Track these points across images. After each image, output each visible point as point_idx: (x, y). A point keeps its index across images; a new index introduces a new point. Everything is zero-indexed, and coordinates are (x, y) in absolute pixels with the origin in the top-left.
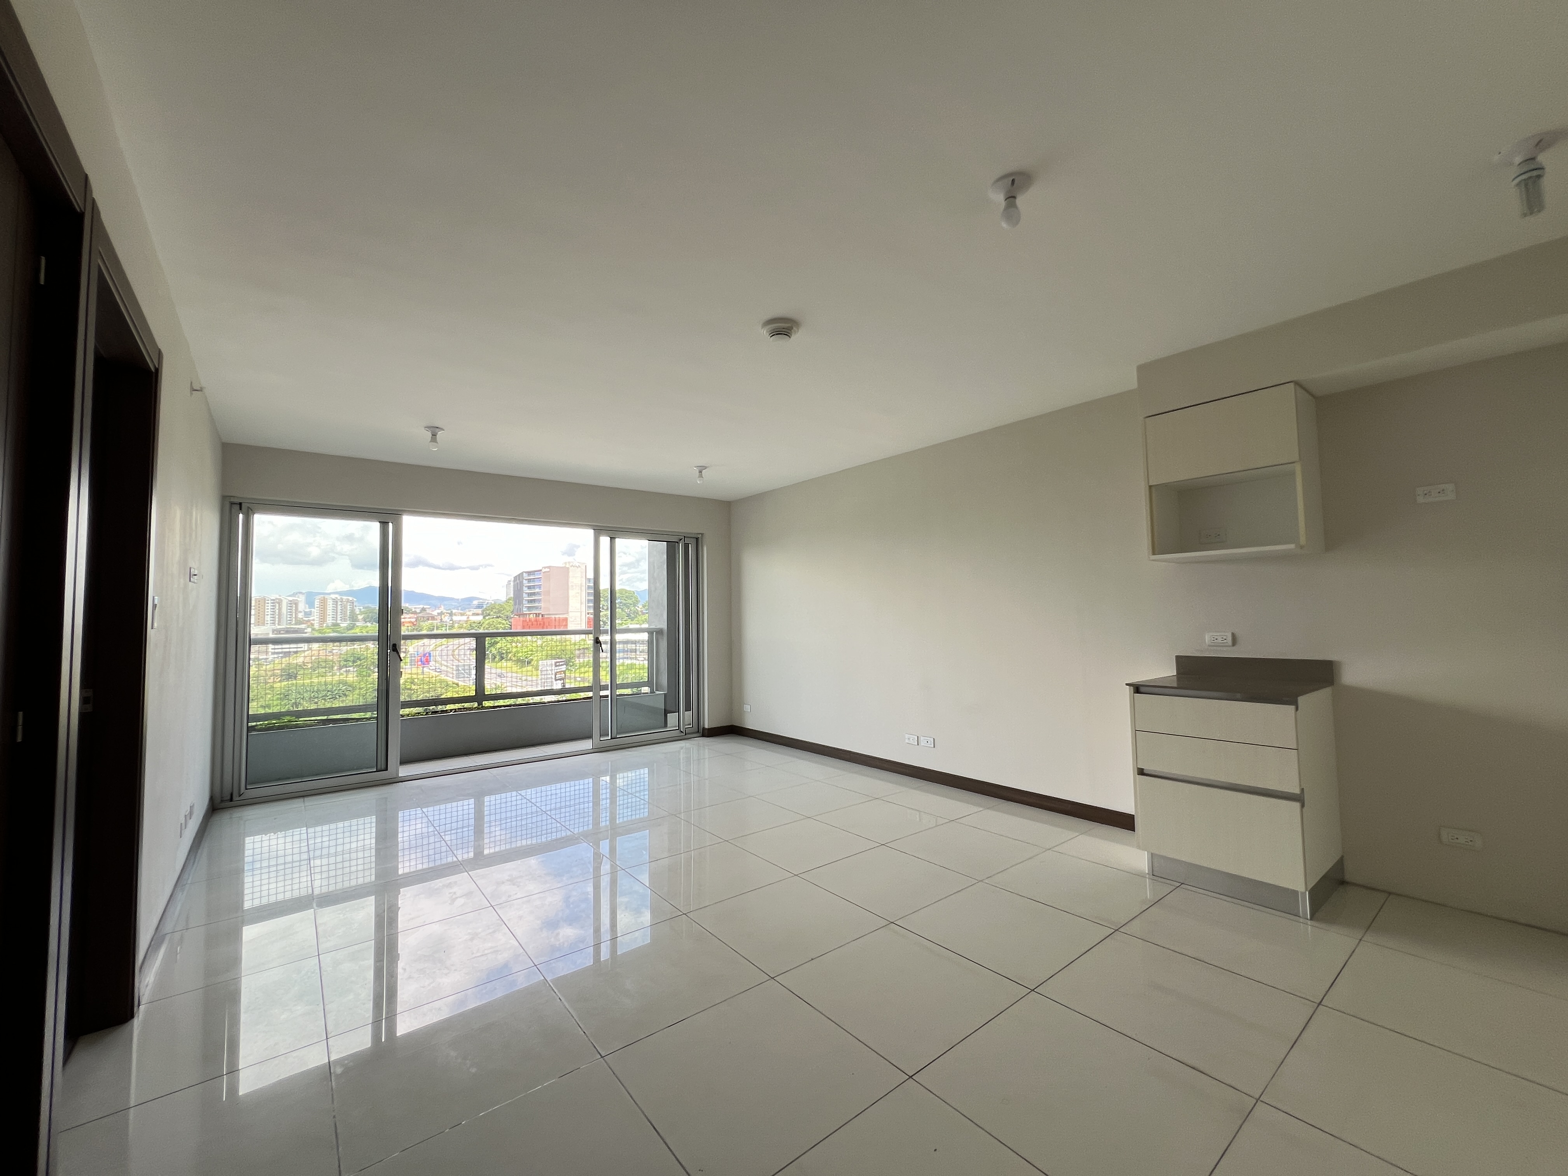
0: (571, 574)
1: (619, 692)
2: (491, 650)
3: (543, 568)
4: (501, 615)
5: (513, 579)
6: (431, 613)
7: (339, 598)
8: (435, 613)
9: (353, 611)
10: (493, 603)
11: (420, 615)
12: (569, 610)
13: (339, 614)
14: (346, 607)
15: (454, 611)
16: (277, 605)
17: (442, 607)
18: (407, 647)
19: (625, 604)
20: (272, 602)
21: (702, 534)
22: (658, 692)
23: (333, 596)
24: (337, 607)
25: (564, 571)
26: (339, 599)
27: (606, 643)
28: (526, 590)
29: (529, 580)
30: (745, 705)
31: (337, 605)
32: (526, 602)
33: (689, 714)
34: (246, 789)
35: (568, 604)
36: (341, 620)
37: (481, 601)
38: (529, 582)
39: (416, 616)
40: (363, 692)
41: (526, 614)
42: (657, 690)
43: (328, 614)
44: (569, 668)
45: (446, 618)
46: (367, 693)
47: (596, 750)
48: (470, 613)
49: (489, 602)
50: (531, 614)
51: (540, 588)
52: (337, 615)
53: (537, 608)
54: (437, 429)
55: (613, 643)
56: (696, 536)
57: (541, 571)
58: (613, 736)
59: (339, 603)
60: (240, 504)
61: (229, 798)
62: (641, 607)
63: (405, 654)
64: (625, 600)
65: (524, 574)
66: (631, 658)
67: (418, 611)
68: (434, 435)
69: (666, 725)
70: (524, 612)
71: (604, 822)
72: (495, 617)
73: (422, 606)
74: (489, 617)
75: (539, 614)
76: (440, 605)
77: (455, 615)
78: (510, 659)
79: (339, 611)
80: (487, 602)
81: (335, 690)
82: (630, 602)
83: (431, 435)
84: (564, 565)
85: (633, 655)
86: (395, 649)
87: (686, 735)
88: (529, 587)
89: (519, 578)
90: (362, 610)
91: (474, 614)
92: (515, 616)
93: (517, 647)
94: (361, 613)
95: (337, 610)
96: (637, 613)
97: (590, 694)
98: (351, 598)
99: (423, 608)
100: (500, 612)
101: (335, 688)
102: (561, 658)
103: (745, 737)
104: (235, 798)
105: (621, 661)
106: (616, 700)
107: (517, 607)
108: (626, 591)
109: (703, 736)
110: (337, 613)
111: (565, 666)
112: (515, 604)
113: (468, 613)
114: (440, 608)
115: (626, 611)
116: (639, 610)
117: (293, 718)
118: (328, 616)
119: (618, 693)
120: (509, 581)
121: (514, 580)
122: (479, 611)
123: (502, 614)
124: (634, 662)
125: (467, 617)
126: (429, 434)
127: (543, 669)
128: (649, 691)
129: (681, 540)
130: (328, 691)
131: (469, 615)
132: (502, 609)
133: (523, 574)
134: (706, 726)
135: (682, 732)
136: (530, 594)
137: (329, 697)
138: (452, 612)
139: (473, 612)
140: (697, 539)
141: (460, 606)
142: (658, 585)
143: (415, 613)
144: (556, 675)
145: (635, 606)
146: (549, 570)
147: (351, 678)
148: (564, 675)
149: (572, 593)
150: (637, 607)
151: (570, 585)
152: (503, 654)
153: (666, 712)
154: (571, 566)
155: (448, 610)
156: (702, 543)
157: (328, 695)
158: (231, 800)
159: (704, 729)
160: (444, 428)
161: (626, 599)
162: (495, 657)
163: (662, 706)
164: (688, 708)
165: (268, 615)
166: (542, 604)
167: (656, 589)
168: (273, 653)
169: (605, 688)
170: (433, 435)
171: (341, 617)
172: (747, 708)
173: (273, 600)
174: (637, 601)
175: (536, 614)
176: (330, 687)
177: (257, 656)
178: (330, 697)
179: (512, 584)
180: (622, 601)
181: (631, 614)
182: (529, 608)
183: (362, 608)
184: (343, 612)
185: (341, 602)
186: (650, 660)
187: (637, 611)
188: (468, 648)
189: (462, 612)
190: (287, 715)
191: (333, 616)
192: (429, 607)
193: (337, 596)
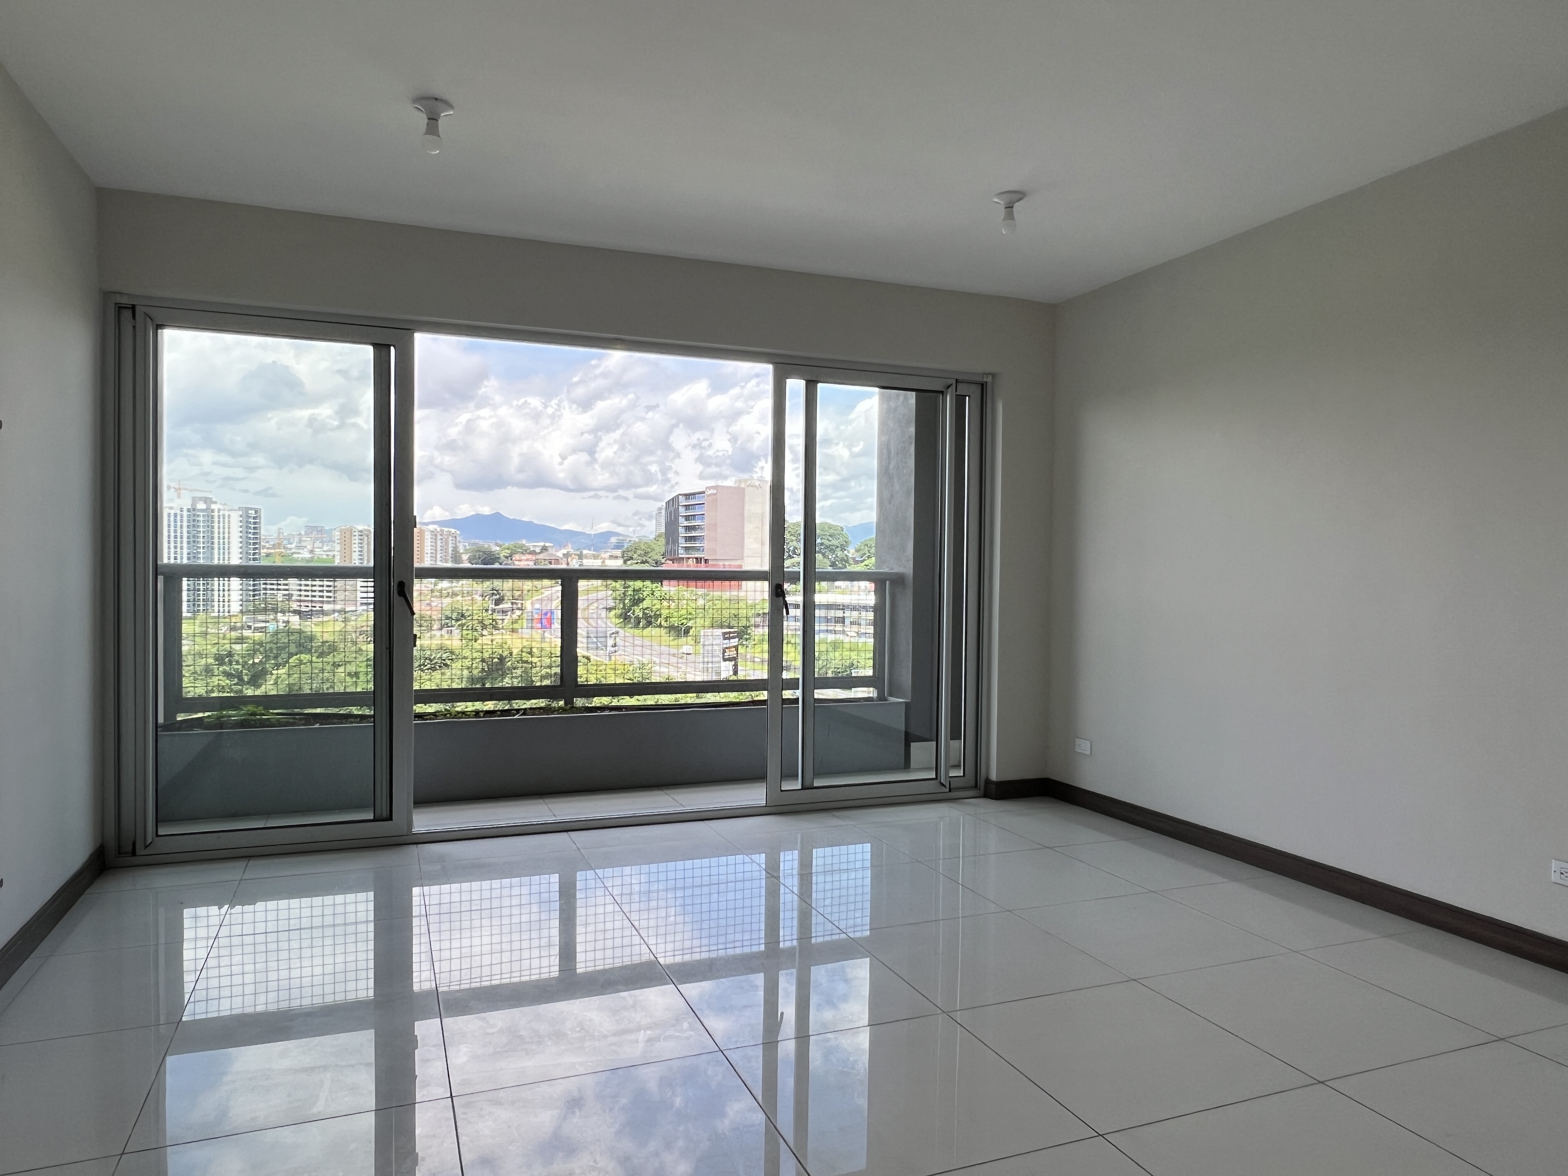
0: (747, 498)
1: (819, 694)
2: (634, 611)
3: (707, 488)
4: (649, 560)
5: (664, 505)
6: (554, 553)
7: (438, 529)
8: (560, 554)
9: (455, 549)
10: (637, 540)
11: (540, 556)
12: (745, 554)
13: (439, 552)
14: (447, 543)
15: (585, 552)
16: (366, 538)
17: (570, 545)
18: (523, 602)
19: (827, 547)
20: (360, 533)
21: (994, 375)
22: (892, 699)
23: (431, 527)
24: (436, 543)
25: (739, 493)
26: (438, 532)
27: (797, 606)
28: (683, 522)
29: (687, 507)
30: (1077, 740)
31: (436, 539)
32: (683, 540)
33: (957, 745)
34: (157, 836)
35: (742, 546)
36: (441, 561)
37: (621, 538)
38: (686, 510)
39: (534, 558)
40: (467, 663)
41: (683, 558)
42: (891, 695)
43: (426, 552)
44: (744, 643)
45: (574, 561)
46: (473, 664)
47: (773, 810)
48: (607, 555)
49: (633, 539)
50: (689, 558)
51: (703, 519)
52: (436, 554)
53: (697, 549)
54: (439, 104)
55: (808, 607)
56: (979, 379)
57: (704, 493)
58: (807, 784)
59: (439, 537)
60: (133, 308)
61: (130, 849)
62: (852, 551)
63: (521, 612)
64: (828, 539)
65: (680, 497)
66: (835, 632)
67: (538, 550)
68: (433, 119)
69: (906, 765)
70: (680, 556)
71: (788, 938)
72: (639, 561)
73: (542, 544)
74: (631, 561)
75: (701, 558)
76: (567, 543)
77: (586, 557)
78: (660, 626)
79: (439, 548)
80: (629, 539)
81: (434, 658)
82: (834, 542)
83: (426, 121)
84: (737, 485)
85: (839, 627)
86: (404, 591)
87: (950, 791)
88: (687, 518)
89: (673, 501)
90: (468, 548)
91: (611, 557)
92: (667, 561)
93: (669, 608)
94: (466, 551)
95: (436, 547)
96: (847, 561)
97: (763, 695)
98: (453, 531)
99: (544, 546)
100: (646, 553)
101: (434, 655)
102: (732, 627)
103: (1075, 807)
104: (140, 850)
105: (822, 635)
106: (812, 706)
107: (670, 548)
108: (830, 527)
109: (987, 795)
110: (436, 550)
111: (737, 640)
112: (667, 543)
113: (603, 555)
114: (567, 547)
115: (830, 557)
116: (850, 555)
117: (260, 709)
118: (426, 555)
119: (816, 696)
120: (660, 509)
121: (666, 508)
122: (618, 553)
123: (650, 558)
124: (841, 639)
125: (602, 560)
126: (422, 119)
127: (706, 643)
128: (875, 695)
129: (948, 387)
130: (426, 659)
131: (605, 559)
132: (650, 550)
133: (678, 497)
134: (994, 777)
135: (943, 785)
136: (688, 528)
137: (426, 668)
138: (581, 552)
139: (610, 554)
140: (983, 386)
141: (592, 545)
142: (897, 487)
143: (533, 553)
144: (724, 652)
145: (843, 549)
146: (715, 491)
147: (455, 643)
148: (735, 652)
149: (748, 527)
150: (846, 552)
151: (746, 513)
152: (651, 617)
153: (909, 739)
154: (748, 486)
155: (577, 550)
156: (993, 392)
157: (426, 664)
158: (134, 853)
159: (988, 781)
160: (446, 97)
161: (830, 539)
162: (639, 622)
163: (900, 725)
164: (955, 734)
165: (355, 552)
166: (705, 544)
167: (892, 496)
168: (362, 604)
169: (792, 684)
170: (429, 119)
171: (441, 557)
172: (1083, 746)
173: (361, 531)
174: (846, 542)
175: (697, 558)
176: (429, 653)
177: (343, 606)
178: (429, 666)
179: (663, 512)
180: (823, 541)
181: (837, 563)
182: (687, 549)
183: (467, 544)
184: (444, 549)
185: (441, 535)
186: (879, 636)
187: (846, 558)
188: (604, 606)
189: (594, 553)
190: (251, 703)
191: (432, 555)
192: (552, 545)
193: (436, 526)
